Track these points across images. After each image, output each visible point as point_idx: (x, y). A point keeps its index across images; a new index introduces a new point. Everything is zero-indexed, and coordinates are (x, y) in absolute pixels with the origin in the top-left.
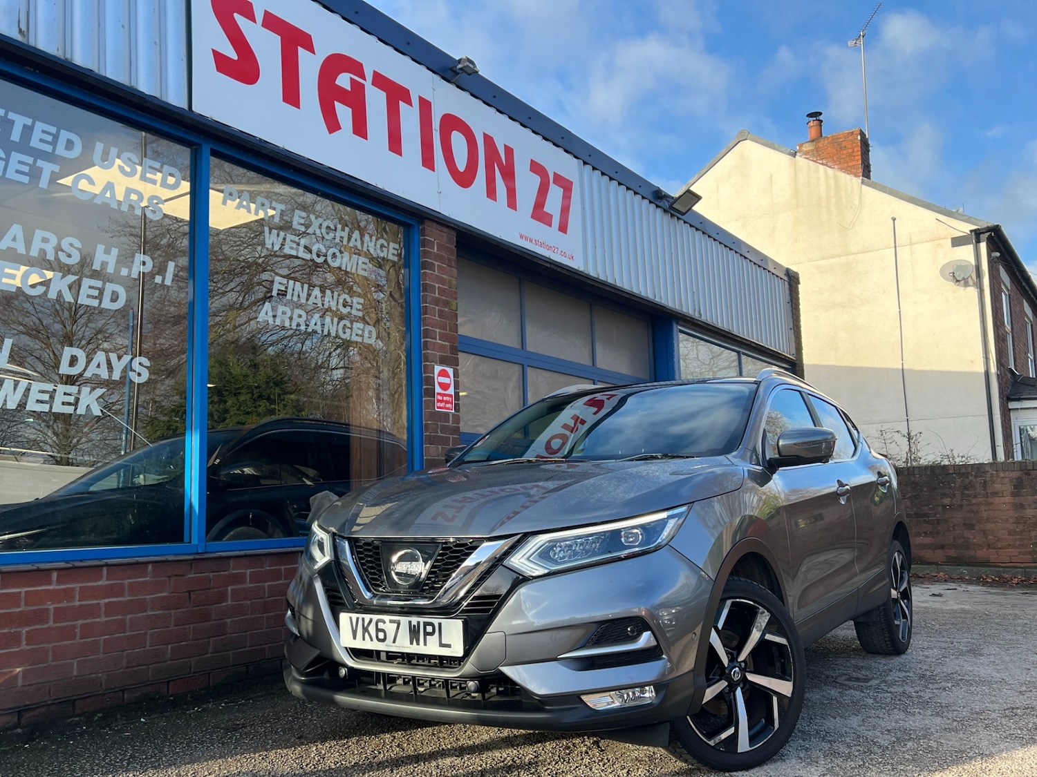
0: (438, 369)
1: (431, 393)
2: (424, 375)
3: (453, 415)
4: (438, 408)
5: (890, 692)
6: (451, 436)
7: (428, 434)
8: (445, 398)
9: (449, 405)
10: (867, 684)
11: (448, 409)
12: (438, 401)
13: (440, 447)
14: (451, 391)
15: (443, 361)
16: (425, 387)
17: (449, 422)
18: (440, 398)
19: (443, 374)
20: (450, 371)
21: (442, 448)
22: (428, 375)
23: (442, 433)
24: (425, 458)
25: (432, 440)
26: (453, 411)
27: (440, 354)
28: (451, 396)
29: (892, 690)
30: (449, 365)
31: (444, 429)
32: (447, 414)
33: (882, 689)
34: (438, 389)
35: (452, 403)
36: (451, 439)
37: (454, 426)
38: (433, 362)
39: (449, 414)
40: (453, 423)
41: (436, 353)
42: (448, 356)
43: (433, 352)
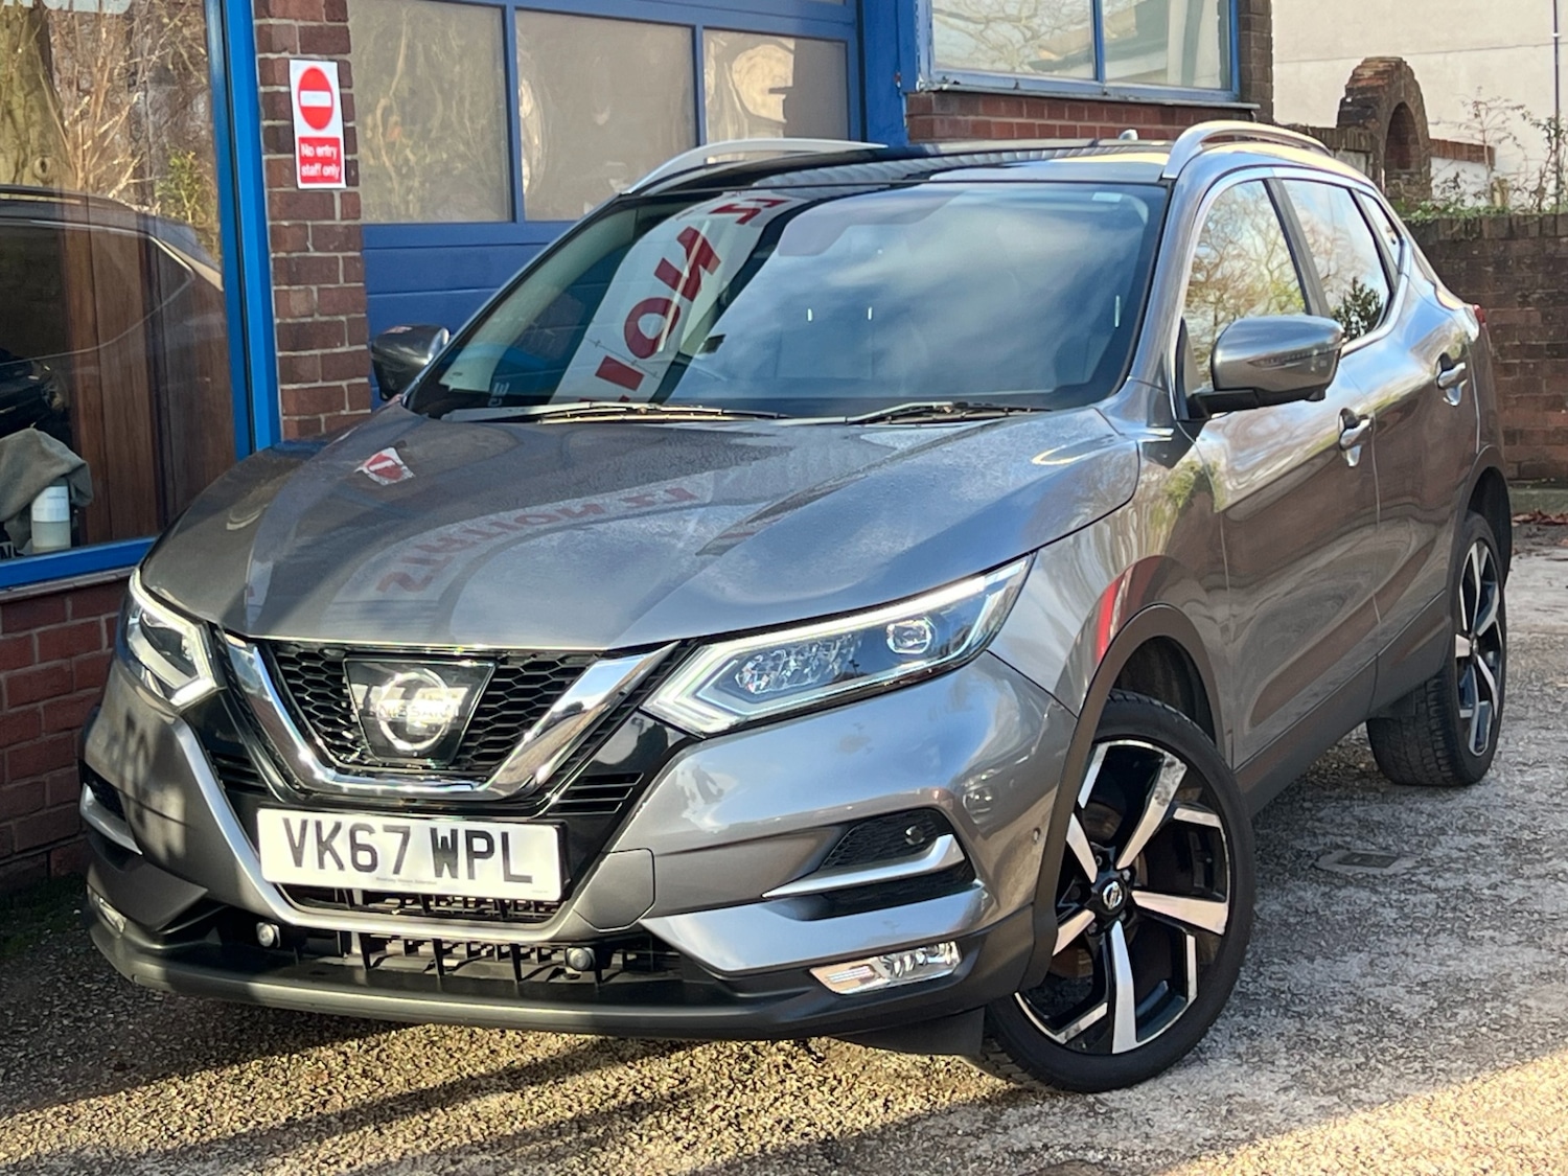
0: (298, 69)
1: (283, 140)
2: (262, 89)
3: (343, 195)
4: (306, 179)
5: (1436, 890)
6: (340, 255)
7: (282, 254)
8: (319, 151)
9: (330, 170)
10: (1386, 871)
11: (330, 179)
12: (305, 160)
13: (314, 288)
14: (335, 129)
15: (312, 44)
16: (265, 123)
17: (333, 218)
18: (308, 151)
19: (314, 81)
20: (330, 70)
21: (319, 290)
22: (276, 88)
23: (317, 249)
24: (277, 321)
25: (294, 273)
26: (343, 185)
27: (302, 23)
28: (333, 142)
29: (1441, 883)
30: (326, 52)
31: (324, 238)
32: (329, 195)
33: (1420, 883)
34: (302, 129)
35: (338, 163)
36: (341, 262)
37: (346, 227)
38: (285, 50)
39: (332, 196)
40: (342, 219)
41: (292, 22)
42: (320, 27)
43: (285, 21)
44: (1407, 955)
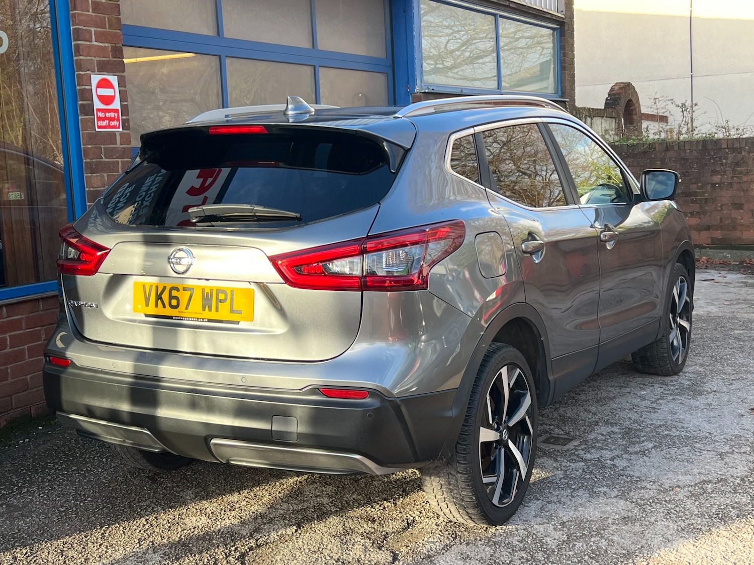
0: (95, 79)
1: (89, 110)
2: (78, 88)
3: (121, 134)
4: (99, 127)
6: (120, 160)
7: (89, 160)
8: (108, 115)
9: (113, 123)
11: (114, 127)
12: (99, 119)
13: (105, 175)
14: (116, 105)
15: (103, 68)
16: (80, 102)
17: (116, 144)
18: (101, 115)
19: (105, 84)
20: (114, 80)
21: (108, 176)
22: (84, 87)
23: (106, 158)
24: (87, 189)
25: (95, 168)
26: (121, 129)
27: (98, 59)
28: (116, 111)
30: (112, 71)
31: (110, 153)
32: (114, 134)
34: (98, 104)
35: (118, 120)
36: (120, 163)
37: (123, 148)
38: (89, 70)
39: (115, 134)
40: (121, 144)
41: (93, 58)
42: (109, 61)
43: (89, 58)
44: (560, 503)
